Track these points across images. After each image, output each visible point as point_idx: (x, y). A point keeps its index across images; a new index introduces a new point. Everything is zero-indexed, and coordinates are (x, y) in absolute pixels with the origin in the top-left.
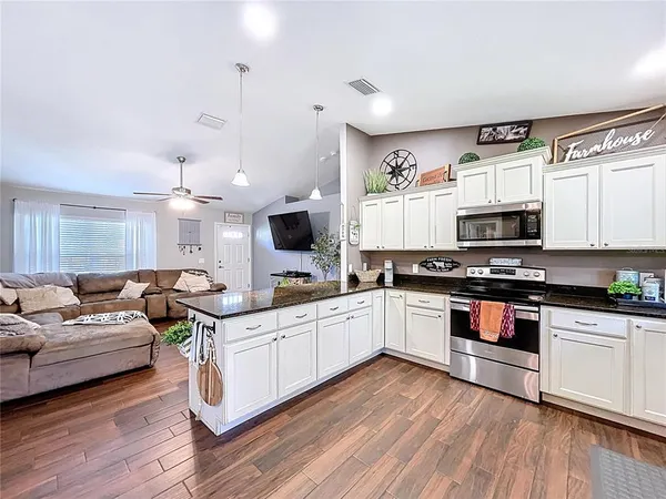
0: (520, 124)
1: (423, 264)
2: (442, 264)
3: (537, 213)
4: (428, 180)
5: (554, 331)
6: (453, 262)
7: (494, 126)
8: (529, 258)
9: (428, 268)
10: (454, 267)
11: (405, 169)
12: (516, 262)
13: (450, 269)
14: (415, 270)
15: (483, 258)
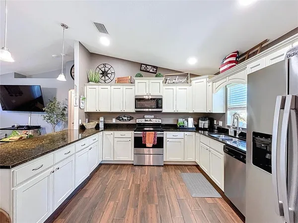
0: (154, 67)
1: (118, 118)
2: (126, 118)
3: (161, 99)
4: (120, 81)
5: (168, 140)
6: (131, 117)
7: (146, 65)
8: (157, 115)
9: (120, 120)
10: (131, 119)
11: (109, 74)
12: (153, 116)
13: (130, 120)
14: (114, 121)
15: (141, 115)
